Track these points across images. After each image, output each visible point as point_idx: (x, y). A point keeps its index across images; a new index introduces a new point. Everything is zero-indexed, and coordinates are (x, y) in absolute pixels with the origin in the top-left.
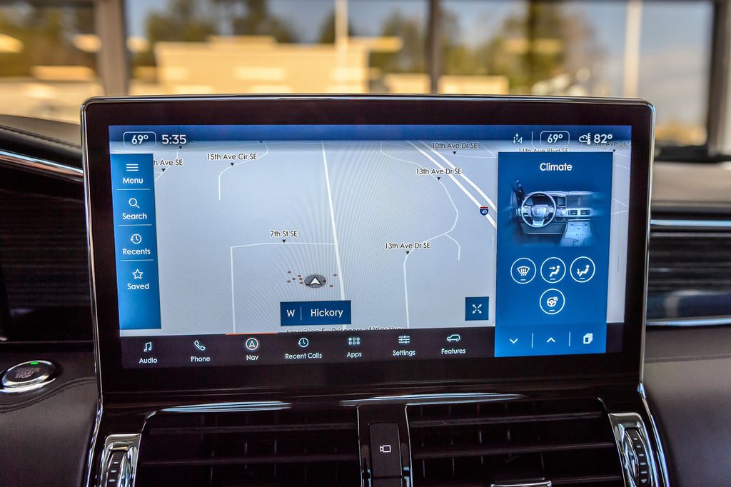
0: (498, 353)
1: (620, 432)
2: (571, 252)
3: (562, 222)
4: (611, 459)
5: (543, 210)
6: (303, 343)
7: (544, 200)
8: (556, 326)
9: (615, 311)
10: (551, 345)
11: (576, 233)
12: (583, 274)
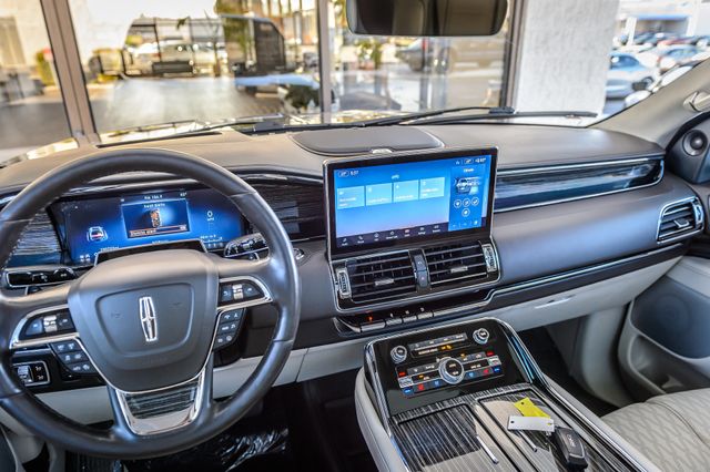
0: (450, 230)
1: (485, 250)
2: (471, 197)
3: (470, 187)
4: (482, 259)
5: (464, 184)
6: (392, 233)
7: (465, 181)
8: (467, 220)
9: (484, 214)
10: (465, 226)
11: (474, 190)
12: (475, 203)
